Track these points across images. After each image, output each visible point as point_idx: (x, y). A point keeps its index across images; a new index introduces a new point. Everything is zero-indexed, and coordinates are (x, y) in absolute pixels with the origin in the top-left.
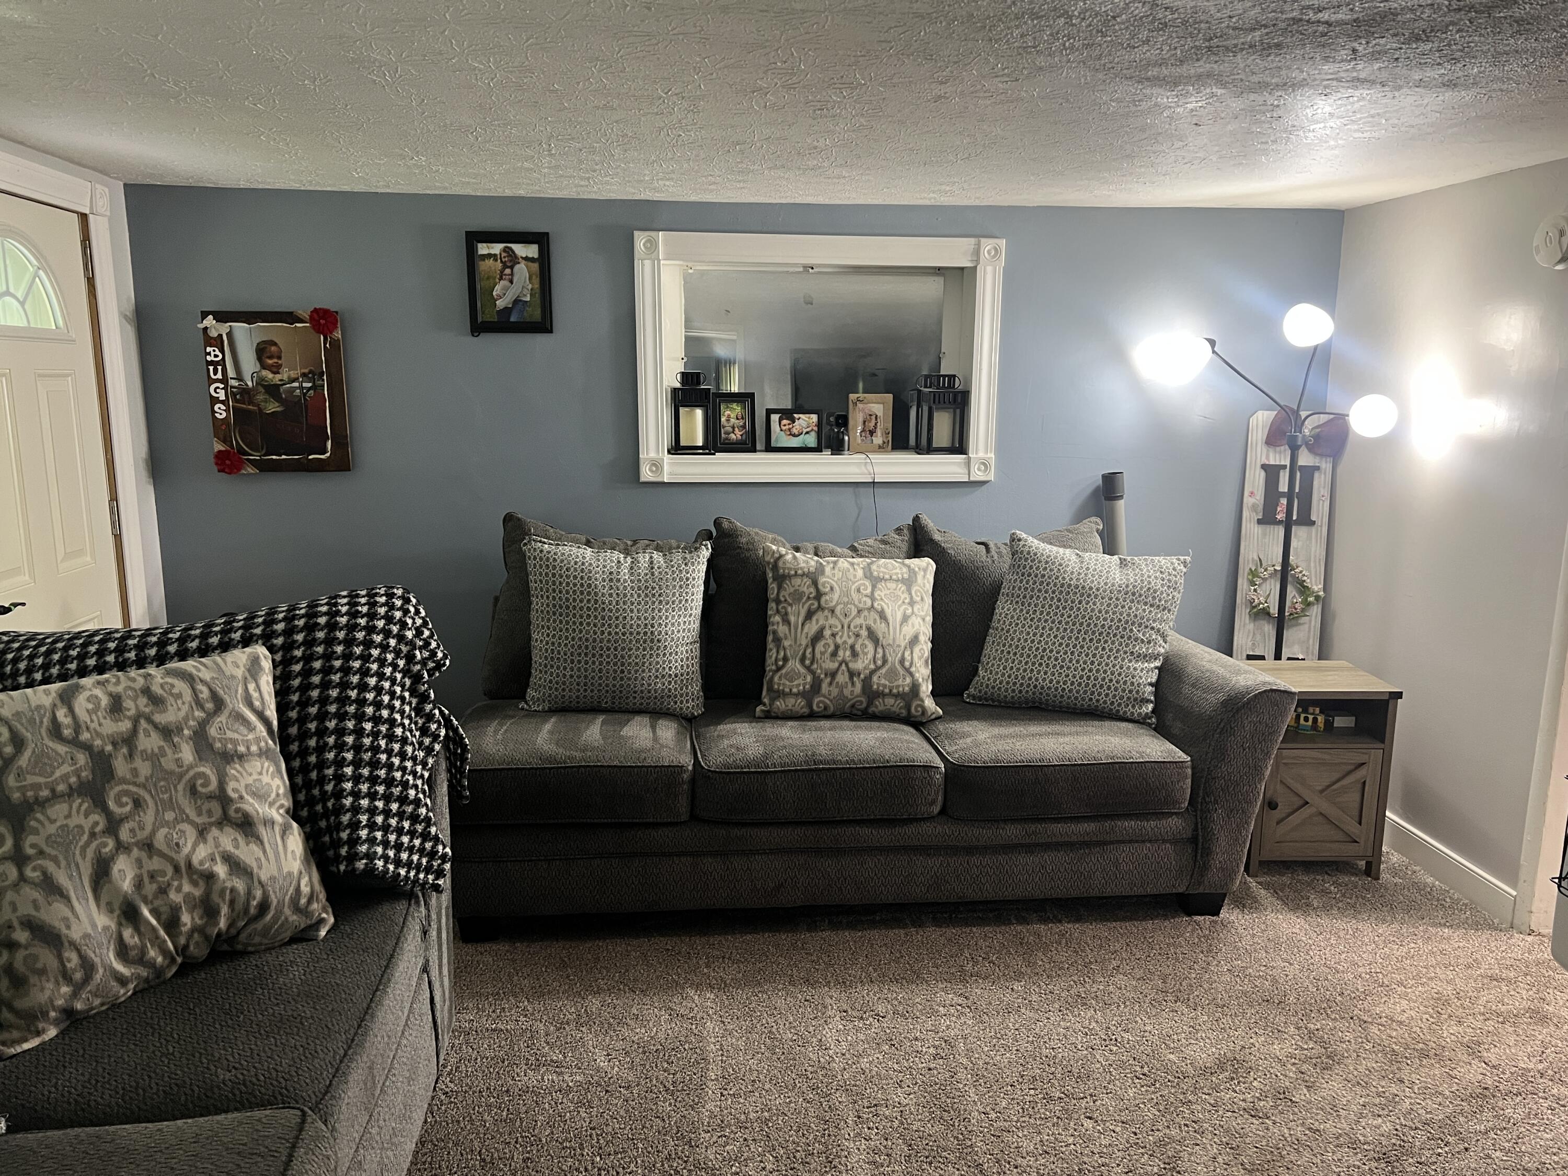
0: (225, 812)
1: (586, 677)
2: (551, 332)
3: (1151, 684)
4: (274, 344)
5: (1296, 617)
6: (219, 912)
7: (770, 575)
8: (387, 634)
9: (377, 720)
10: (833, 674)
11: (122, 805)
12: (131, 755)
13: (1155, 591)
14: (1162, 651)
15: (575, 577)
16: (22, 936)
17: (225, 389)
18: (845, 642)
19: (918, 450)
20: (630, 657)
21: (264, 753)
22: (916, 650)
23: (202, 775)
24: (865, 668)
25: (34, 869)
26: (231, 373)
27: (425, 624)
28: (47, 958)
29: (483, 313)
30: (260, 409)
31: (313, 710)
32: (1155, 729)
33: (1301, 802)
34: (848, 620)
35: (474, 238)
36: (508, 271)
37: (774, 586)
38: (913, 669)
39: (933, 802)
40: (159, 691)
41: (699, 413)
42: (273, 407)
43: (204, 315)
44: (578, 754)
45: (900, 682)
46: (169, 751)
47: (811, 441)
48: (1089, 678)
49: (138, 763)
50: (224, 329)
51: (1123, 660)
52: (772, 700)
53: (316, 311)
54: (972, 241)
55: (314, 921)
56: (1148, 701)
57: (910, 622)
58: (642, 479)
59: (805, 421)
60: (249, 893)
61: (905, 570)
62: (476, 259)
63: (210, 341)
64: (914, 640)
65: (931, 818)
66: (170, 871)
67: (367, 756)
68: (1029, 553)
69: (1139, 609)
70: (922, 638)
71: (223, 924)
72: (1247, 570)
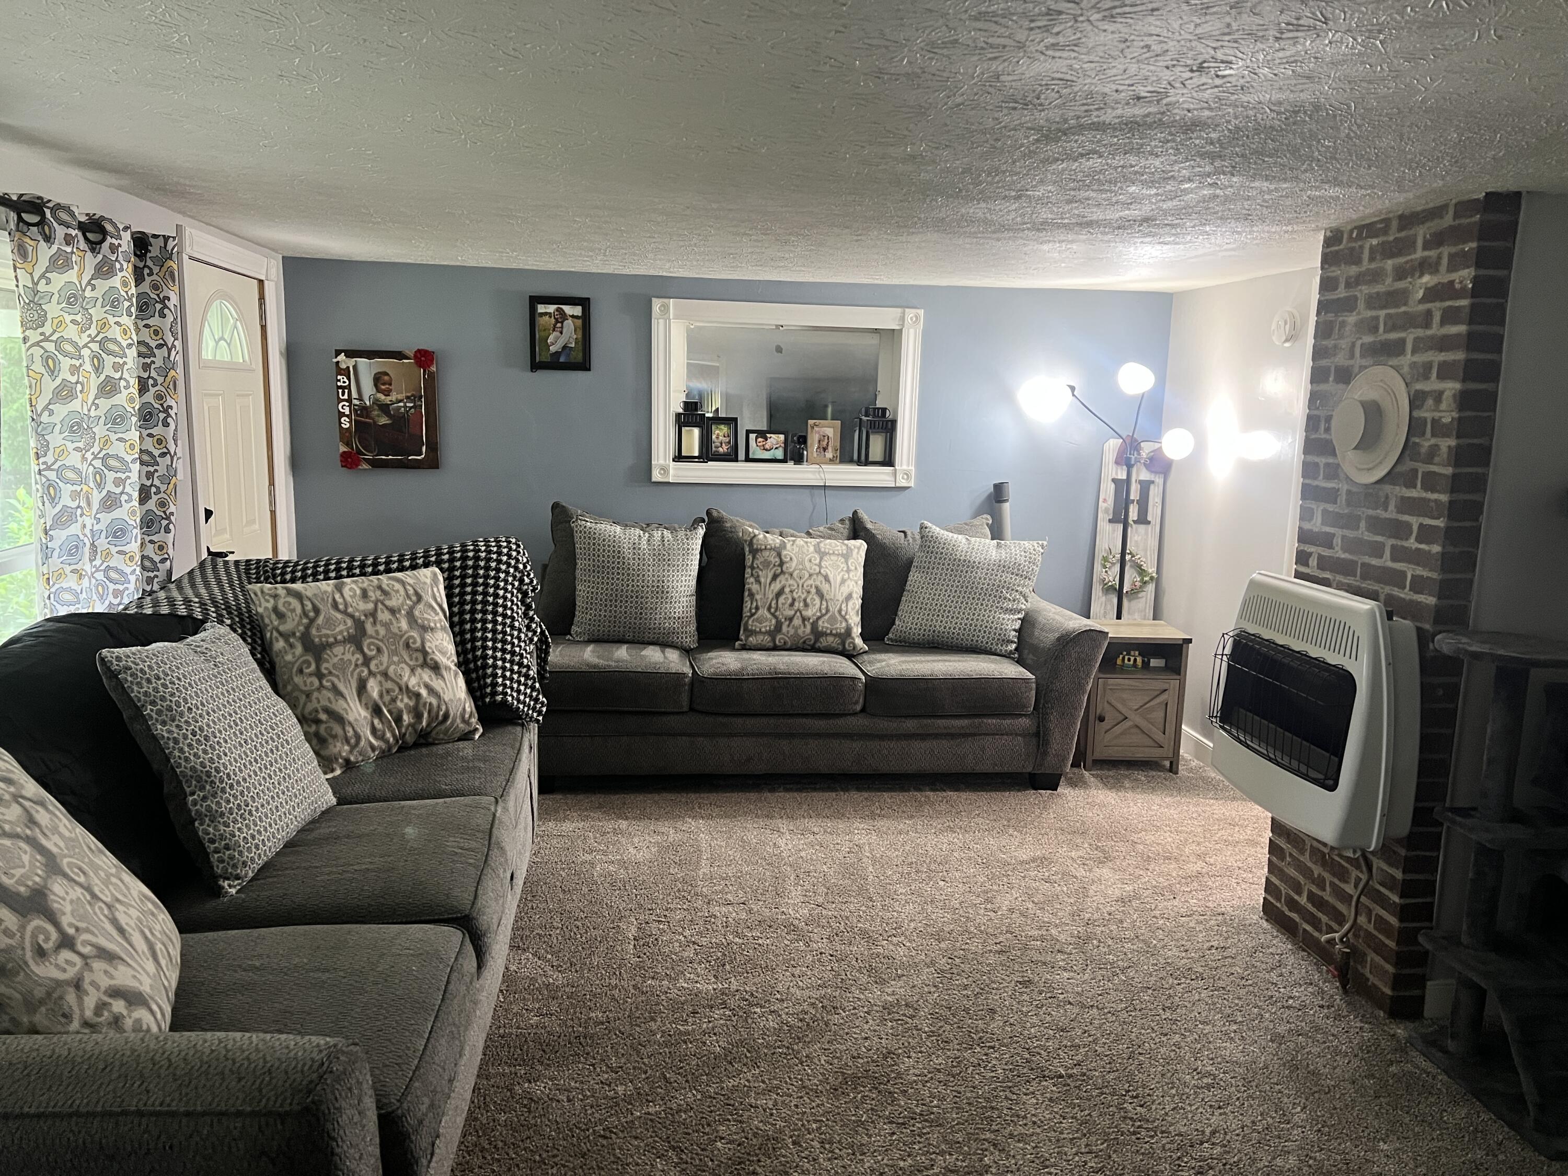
0: (425, 659)
1: (615, 617)
2: (589, 370)
3: (1015, 630)
4: (386, 374)
5: (1135, 593)
6: (422, 716)
7: (747, 549)
8: (509, 565)
9: (504, 616)
10: (791, 619)
11: (371, 650)
12: (375, 623)
13: (1020, 565)
14: (1024, 607)
15: (609, 546)
16: (323, 717)
17: (350, 406)
18: (800, 597)
19: (859, 463)
20: (646, 603)
21: (443, 628)
22: (850, 604)
23: (412, 637)
24: (813, 615)
25: (327, 681)
26: (354, 394)
27: (528, 562)
28: (337, 729)
29: (540, 355)
30: (375, 422)
31: (468, 607)
32: (1017, 662)
33: (1123, 717)
34: (802, 581)
35: (535, 300)
36: (559, 325)
37: (750, 557)
38: (847, 617)
39: (857, 703)
40: (387, 588)
41: (696, 431)
42: (384, 420)
43: (338, 353)
44: (613, 664)
45: (838, 625)
46: (394, 622)
47: (779, 454)
48: (971, 625)
49: (379, 627)
50: (351, 362)
51: (995, 612)
52: (747, 637)
53: (419, 351)
54: (899, 310)
55: (472, 729)
56: (1012, 642)
57: (846, 584)
58: (654, 479)
59: (777, 439)
60: (439, 707)
61: (844, 547)
62: (537, 316)
63: (340, 371)
64: (849, 597)
65: (855, 714)
66: (397, 690)
67: (500, 636)
68: (932, 537)
69: (1007, 577)
70: (855, 595)
71: (424, 724)
72: (1101, 557)
